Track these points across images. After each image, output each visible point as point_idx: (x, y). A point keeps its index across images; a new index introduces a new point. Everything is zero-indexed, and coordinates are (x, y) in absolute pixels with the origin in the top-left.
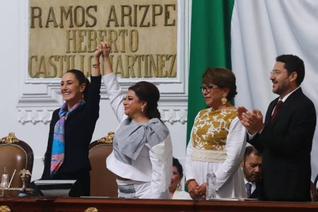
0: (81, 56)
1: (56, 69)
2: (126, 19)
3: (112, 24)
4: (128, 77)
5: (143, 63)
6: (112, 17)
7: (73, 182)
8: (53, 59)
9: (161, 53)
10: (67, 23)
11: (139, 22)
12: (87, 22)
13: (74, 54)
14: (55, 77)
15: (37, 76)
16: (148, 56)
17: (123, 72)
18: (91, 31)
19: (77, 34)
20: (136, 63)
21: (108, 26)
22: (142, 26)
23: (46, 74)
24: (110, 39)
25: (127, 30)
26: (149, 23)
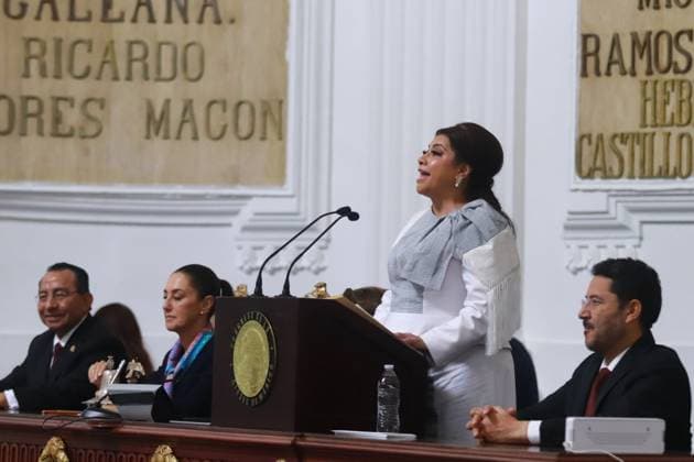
0: (664, 134)
1: (621, 161)
8: (617, 141)
10: (642, 65)
12: (676, 64)
13: (652, 130)
14: (620, 176)
15: (590, 176)
18: (682, 82)
19: (659, 88)
23: (605, 172)
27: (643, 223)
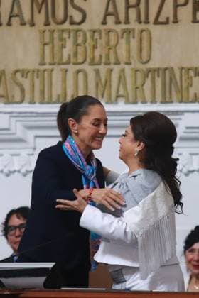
0: (62, 70)
1: (23, 90)
2: (133, 12)
3: (111, 20)
4: (135, 102)
5: (159, 81)
6: (111, 9)
7: (50, 265)
8: (19, 75)
9: (186, 65)
10: (40, 19)
11: (152, 18)
12: (71, 17)
13: (51, 67)
14: (22, 102)
16: (166, 69)
17: (128, 94)
18: (78, 31)
19: (56, 35)
20: (148, 81)
21: (104, 23)
22: (156, 22)
23: (8, 99)
24: (108, 43)
25: (133, 30)
26: (168, 19)
27: (36, 137)
